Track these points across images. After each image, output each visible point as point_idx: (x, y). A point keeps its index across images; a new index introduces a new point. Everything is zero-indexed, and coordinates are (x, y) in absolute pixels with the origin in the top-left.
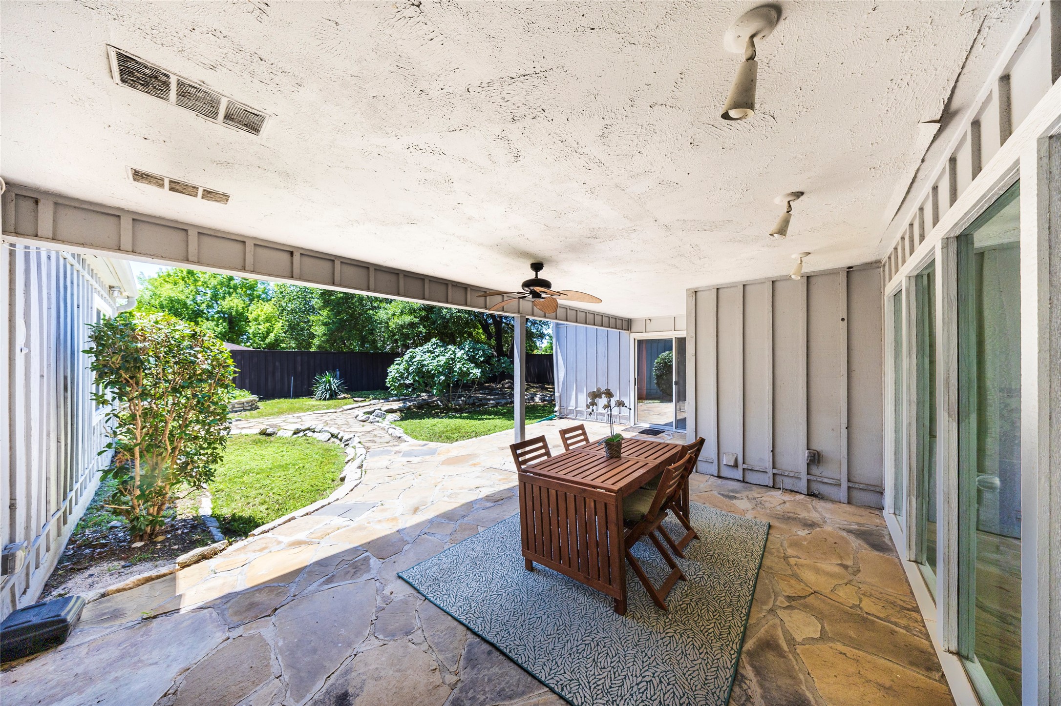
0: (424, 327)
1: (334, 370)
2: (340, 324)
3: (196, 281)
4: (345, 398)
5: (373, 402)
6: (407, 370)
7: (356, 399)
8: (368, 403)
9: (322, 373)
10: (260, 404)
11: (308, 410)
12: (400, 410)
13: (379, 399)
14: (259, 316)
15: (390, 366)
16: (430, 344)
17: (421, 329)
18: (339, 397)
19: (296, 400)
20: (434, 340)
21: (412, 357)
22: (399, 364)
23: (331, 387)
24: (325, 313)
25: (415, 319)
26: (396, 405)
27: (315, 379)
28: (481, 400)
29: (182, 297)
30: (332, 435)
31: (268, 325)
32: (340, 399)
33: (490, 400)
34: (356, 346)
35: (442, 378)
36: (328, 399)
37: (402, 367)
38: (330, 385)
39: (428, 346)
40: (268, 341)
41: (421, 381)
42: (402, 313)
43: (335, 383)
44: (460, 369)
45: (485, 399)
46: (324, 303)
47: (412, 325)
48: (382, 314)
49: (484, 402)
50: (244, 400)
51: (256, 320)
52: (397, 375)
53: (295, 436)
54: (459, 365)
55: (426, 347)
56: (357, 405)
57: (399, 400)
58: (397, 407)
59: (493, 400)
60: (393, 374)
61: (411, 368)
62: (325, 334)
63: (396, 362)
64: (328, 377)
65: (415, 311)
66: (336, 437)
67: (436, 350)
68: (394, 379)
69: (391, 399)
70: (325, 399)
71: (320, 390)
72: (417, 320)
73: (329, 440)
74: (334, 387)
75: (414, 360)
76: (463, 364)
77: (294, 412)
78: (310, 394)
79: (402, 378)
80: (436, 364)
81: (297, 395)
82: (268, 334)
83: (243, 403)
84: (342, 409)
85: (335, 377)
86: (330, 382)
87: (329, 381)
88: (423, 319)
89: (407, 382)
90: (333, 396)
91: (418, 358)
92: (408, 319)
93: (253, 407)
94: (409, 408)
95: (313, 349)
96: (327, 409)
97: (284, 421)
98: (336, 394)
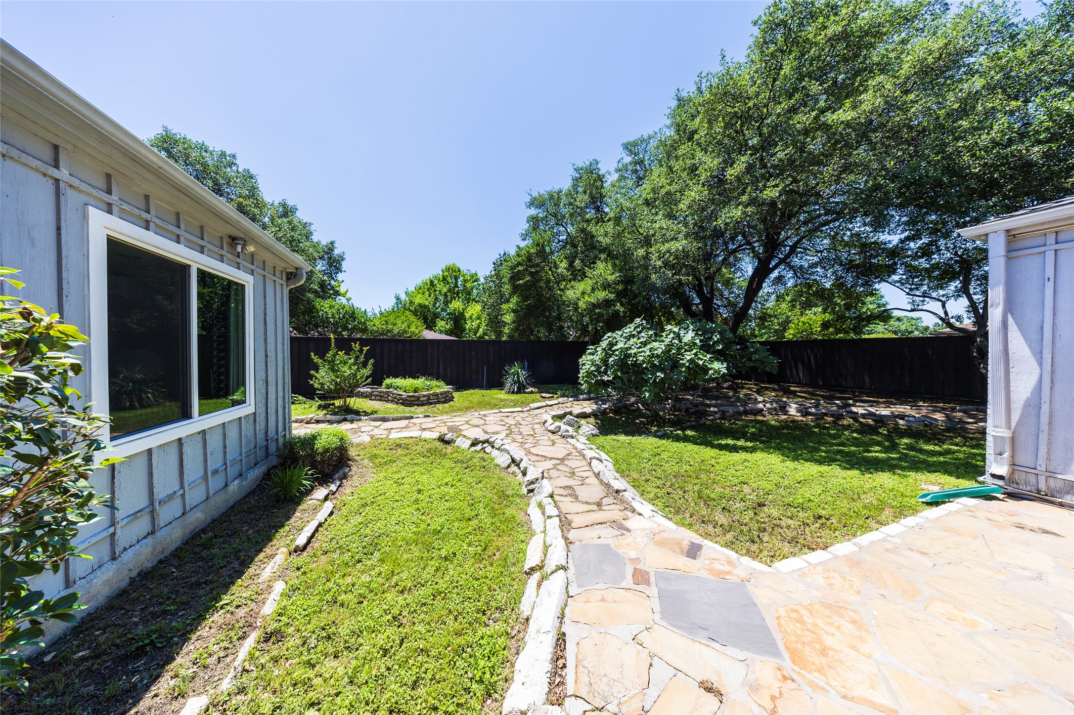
0: (622, 305)
1: (522, 361)
2: (528, 310)
3: (435, 291)
4: (532, 392)
5: (561, 400)
6: (605, 361)
7: (544, 395)
8: (556, 402)
9: (511, 364)
10: (456, 395)
11: (495, 406)
12: (594, 414)
13: (567, 396)
14: (473, 315)
15: (581, 357)
16: (632, 326)
17: (618, 306)
18: (527, 391)
19: (488, 391)
20: (638, 320)
21: (611, 345)
22: (593, 354)
23: (519, 379)
24: (515, 299)
25: (610, 295)
26: (588, 407)
27: (505, 370)
28: (696, 405)
29: (427, 303)
30: (513, 461)
31: (478, 321)
32: (528, 393)
33: (710, 406)
34: (542, 333)
35: (660, 375)
36: (517, 393)
37: (597, 358)
38: (518, 377)
39: (629, 329)
40: (478, 335)
41: (625, 377)
42: (593, 290)
43: (523, 374)
44: (691, 361)
45: (703, 404)
46: (513, 289)
47: (607, 303)
48: (570, 294)
49: (701, 408)
50: (438, 391)
51: (471, 318)
52: (593, 368)
53: (473, 449)
54: (688, 356)
55: (628, 330)
56: (544, 404)
57: (589, 399)
58: (591, 411)
59: (715, 406)
60: (588, 367)
61: (611, 359)
62: (514, 322)
63: (589, 351)
64: (516, 368)
65: (609, 286)
66: (518, 465)
67: (643, 334)
68: (589, 374)
69: (581, 397)
70: (513, 393)
71: (509, 382)
72: (612, 296)
73: (509, 466)
74: (522, 379)
75: (615, 348)
76: (696, 354)
77: (481, 409)
78: (500, 385)
79: (599, 373)
80: (648, 353)
81: (490, 386)
82: (479, 327)
83: (438, 395)
84: (528, 408)
85: (523, 368)
86: (518, 374)
87: (518, 371)
88: (620, 295)
89: (605, 378)
90: (521, 389)
91: (620, 345)
92: (602, 295)
93: (447, 398)
94: (604, 412)
95: (504, 338)
96: (514, 406)
97: (467, 422)
98: (524, 387)
